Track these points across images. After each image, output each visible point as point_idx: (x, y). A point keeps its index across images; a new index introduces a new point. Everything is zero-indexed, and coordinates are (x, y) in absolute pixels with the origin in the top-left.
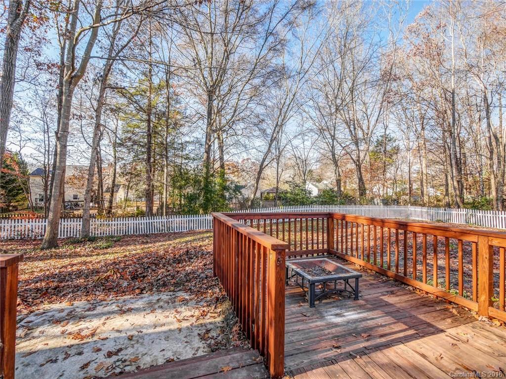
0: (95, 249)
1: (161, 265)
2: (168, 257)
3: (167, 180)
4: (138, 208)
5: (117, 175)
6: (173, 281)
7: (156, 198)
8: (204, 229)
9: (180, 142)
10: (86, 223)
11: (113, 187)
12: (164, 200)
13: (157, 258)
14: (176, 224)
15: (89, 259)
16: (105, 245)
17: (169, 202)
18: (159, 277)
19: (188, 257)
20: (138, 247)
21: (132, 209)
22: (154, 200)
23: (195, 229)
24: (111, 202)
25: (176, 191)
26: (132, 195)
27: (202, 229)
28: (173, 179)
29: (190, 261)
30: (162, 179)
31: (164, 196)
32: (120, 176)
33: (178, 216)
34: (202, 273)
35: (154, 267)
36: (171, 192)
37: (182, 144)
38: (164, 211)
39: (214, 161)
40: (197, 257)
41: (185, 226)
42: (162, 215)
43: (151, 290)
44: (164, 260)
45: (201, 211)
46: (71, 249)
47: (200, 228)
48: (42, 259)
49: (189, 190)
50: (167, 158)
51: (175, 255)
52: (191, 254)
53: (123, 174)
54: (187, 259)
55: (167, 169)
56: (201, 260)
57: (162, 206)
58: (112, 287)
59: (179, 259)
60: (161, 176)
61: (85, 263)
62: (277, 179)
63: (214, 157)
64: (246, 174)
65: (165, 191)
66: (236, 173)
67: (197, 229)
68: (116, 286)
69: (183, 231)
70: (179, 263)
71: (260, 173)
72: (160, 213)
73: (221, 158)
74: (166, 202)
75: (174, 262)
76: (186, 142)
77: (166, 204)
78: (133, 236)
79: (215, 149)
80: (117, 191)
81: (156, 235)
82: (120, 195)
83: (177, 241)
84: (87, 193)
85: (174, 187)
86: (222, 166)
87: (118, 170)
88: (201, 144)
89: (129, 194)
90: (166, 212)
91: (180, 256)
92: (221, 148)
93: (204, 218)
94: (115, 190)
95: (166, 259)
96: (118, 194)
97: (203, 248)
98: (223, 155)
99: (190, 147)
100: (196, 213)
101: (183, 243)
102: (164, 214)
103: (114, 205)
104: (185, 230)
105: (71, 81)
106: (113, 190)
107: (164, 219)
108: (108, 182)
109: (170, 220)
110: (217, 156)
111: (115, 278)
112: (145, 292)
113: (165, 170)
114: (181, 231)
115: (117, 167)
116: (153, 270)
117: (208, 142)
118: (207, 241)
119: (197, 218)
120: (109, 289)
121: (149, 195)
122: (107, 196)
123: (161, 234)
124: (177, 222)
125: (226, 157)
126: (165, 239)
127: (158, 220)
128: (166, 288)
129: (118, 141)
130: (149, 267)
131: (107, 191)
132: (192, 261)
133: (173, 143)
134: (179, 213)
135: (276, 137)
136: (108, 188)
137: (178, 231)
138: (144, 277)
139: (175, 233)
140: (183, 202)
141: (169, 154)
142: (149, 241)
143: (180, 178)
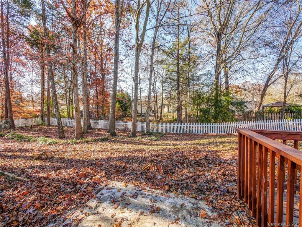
0: (151, 140)
1: (185, 165)
2: (191, 158)
3: (189, 100)
4: (173, 117)
5: (164, 99)
6: (194, 186)
7: (183, 111)
8: (215, 133)
9: (197, 75)
10: (148, 125)
11: (162, 106)
12: (188, 112)
13: (182, 157)
14: (195, 128)
15: (146, 147)
16: (155, 139)
17: (191, 113)
18: (183, 177)
19: (206, 162)
20: (172, 142)
21: (170, 118)
22: (182, 112)
23: (208, 133)
24: (161, 113)
25: (195, 107)
26: (171, 109)
27: (213, 133)
28: (193, 99)
29: (208, 167)
30: (186, 99)
31: (188, 110)
32: (165, 99)
33: (196, 123)
34: (222, 184)
35: (180, 166)
36: (192, 107)
37: (198, 76)
38: (188, 119)
39: (221, 85)
40: (214, 163)
41: (201, 130)
42: (186, 122)
43: (176, 190)
44: (187, 160)
45: (213, 121)
46: (140, 139)
47: (212, 133)
48: (128, 143)
49: (204, 106)
50: (189, 86)
51: (196, 158)
52: (209, 160)
53: (166, 98)
54: (206, 164)
55: (189, 93)
56: (220, 168)
57: (186, 116)
58: (150, 177)
59: (199, 162)
60: (186, 98)
61: (142, 151)
62: (285, 94)
63: (221, 82)
64: (248, 92)
65: (188, 107)
66: (239, 93)
67: (210, 133)
68: (153, 178)
69: (200, 133)
70: (199, 166)
71: (265, 90)
72: (185, 121)
73: (227, 83)
74: (189, 114)
75: (195, 164)
76: (201, 75)
77: (189, 115)
78: (170, 133)
79: (222, 77)
80: (164, 108)
81: (183, 135)
82: (166, 110)
83: (196, 142)
84: (148, 109)
85: (194, 104)
86: (227, 88)
87: (164, 97)
88: (211, 75)
89: (169, 109)
90: (189, 120)
91: (200, 160)
92: (226, 75)
93: (215, 125)
94: (163, 107)
95: (189, 160)
96: (165, 109)
97: (219, 154)
98: (228, 80)
99: (204, 78)
100: (209, 122)
101: (200, 145)
102: (188, 121)
103: (163, 115)
104: (201, 133)
105: (138, 48)
106: (162, 107)
107: (188, 125)
108: (160, 103)
109: (192, 125)
110: (223, 82)
111: (153, 170)
112: (172, 190)
113: (188, 94)
114: (198, 133)
115: (164, 95)
116: (179, 168)
117: (217, 71)
118: (221, 146)
119: (210, 125)
120: (149, 179)
121: (179, 110)
122: (159, 110)
123: (186, 134)
124: (196, 127)
125: (230, 82)
126: (188, 138)
127: (184, 125)
128: (189, 192)
129: (164, 80)
130: (176, 165)
131: (159, 108)
132: (211, 166)
133: (193, 77)
134: (197, 121)
135: (284, 56)
136: (160, 106)
137: (197, 133)
138: (173, 173)
139: (195, 134)
140: (199, 114)
141: (191, 84)
142: (179, 139)
143: (198, 98)
